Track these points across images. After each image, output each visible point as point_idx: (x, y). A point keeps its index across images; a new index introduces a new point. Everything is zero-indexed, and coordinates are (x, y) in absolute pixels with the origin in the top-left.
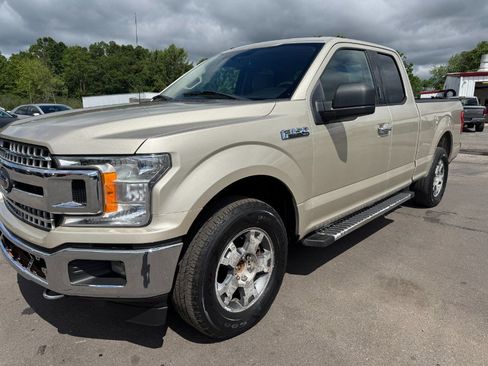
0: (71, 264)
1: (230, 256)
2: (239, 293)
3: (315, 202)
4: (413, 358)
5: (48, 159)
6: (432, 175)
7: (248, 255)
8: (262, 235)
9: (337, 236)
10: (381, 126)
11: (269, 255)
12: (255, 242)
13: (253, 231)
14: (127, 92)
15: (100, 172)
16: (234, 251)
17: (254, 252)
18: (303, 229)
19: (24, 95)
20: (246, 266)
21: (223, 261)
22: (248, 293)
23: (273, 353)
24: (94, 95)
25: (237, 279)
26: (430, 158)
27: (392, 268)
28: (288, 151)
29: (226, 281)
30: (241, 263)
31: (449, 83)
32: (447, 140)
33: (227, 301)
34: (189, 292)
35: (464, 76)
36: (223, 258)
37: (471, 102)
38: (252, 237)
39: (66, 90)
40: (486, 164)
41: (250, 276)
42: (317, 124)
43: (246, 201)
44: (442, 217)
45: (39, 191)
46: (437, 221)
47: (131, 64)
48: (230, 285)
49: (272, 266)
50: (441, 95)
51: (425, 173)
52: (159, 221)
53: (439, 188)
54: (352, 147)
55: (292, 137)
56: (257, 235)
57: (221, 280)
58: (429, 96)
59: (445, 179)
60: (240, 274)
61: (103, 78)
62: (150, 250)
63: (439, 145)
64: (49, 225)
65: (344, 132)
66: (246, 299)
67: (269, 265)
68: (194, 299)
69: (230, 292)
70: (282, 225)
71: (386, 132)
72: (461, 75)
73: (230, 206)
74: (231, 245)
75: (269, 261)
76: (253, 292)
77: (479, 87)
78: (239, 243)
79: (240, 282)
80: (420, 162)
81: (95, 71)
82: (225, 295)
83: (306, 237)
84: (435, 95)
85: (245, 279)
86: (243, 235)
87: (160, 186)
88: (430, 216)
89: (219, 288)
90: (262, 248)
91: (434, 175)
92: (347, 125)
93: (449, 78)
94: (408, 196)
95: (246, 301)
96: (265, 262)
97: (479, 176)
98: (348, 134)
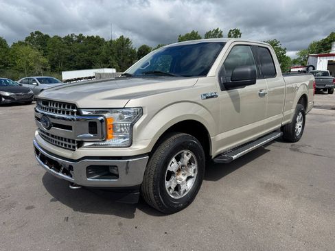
0: (88, 168)
1: (173, 166)
2: (177, 188)
3: (221, 136)
4: (279, 224)
5: (75, 110)
6: (295, 122)
7: (183, 166)
8: (190, 155)
9: (234, 157)
10: (261, 91)
11: (194, 167)
12: (187, 158)
13: (186, 152)
14: (91, 68)
15: (105, 117)
16: (175, 163)
17: (186, 164)
18: (214, 152)
19: (22, 71)
20: (182, 172)
21: (169, 168)
22: (183, 188)
23: (198, 221)
24: (68, 70)
25: (177, 179)
26: (293, 111)
27: (268, 177)
28: (205, 106)
29: (171, 180)
30: (179, 170)
31: (311, 61)
32: (304, 99)
33: (171, 191)
34: (151, 185)
35: (320, 56)
36: (169, 166)
37: (325, 74)
38: (185, 155)
39: (49, 67)
40: (333, 116)
41: (184, 178)
42: (222, 90)
43: (181, 134)
44: (301, 148)
45: (69, 128)
46: (298, 150)
47: (94, 49)
48: (173, 183)
49: (196, 173)
50: (304, 69)
51: (290, 120)
52: (136, 144)
53: (299, 130)
54: (243, 103)
55: (207, 98)
56: (188, 154)
57: (168, 180)
58: (296, 70)
59: (303, 124)
60: (178, 177)
61: (74, 59)
62: (130, 160)
63: (298, 103)
64: (74, 147)
65: (238, 95)
66: (182, 191)
67: (194, 172)
68: (154, 189)
69: (173, 187)
70: (202, 149)
71: (264, 94)
72: (318, 56)
73: (173, 137)
74: (173, 160)
75: (195, 170)
76: (186, 188)
77: (330, 64)
78: (178, 159)
79: (178, 181)
80: (286, 113)
81: (68, 54)
82: (170, 188)
83: (216, 157)
84: (300, 69)
85: (181, 180)
86: (180, 154)
87: (137, 125)
88: (293, 147)
89: (167, 184)
90: (190, 162)
91: (296, 122)
92: (240, 90)
93: (310, 57)
94: (279, 135)
95: (182, 193)
96: (192, 171)
97: (327, 123)
98: (240, 96)
